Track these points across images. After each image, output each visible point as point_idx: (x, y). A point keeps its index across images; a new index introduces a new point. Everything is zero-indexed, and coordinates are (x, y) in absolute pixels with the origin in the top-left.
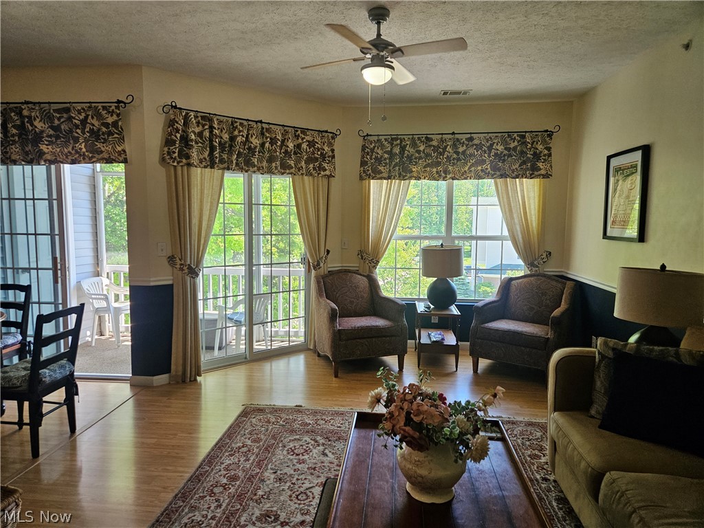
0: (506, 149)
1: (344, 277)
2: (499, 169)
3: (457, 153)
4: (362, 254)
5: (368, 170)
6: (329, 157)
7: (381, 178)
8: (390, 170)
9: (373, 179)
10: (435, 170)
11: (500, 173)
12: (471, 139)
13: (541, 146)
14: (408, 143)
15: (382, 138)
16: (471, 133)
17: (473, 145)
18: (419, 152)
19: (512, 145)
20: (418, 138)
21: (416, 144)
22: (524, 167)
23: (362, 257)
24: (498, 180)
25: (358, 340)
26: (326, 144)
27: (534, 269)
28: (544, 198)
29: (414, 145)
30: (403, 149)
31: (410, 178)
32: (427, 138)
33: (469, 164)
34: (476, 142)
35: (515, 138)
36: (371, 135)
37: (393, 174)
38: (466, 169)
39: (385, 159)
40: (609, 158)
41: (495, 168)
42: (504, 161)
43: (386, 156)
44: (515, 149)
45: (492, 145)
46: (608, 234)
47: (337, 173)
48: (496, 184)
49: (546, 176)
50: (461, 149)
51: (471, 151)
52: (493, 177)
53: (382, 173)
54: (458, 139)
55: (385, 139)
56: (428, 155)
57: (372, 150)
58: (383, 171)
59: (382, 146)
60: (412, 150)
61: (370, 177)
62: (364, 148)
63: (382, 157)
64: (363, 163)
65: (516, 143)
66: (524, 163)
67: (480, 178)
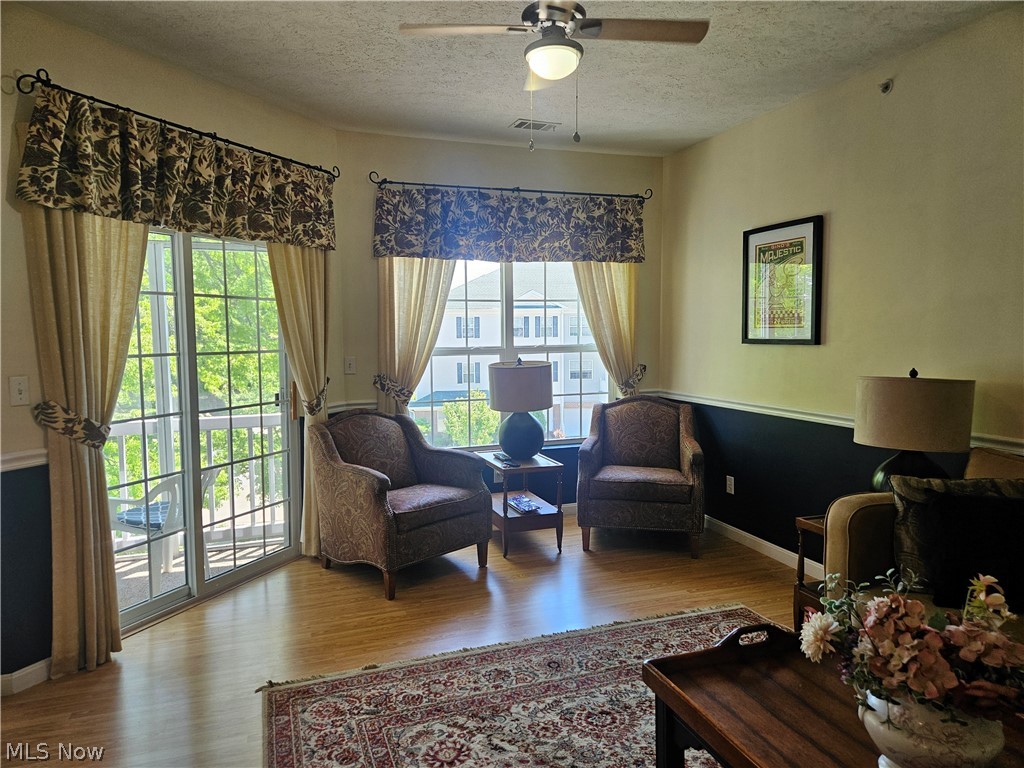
0: (588, 218)
1: (362, 421)
2: (581, 248)
3: (524, 220)
4: (381, 382)
5: (389, 241)
6: (325, 213)
7: (412, 255)
8: (426, 243)
9: (398, 255)
10: (493, 244)
11: (581, 253)
12: (543, 201)
13: (632, 217)
14: (453, 199)
15: (414, 189)
16: (541, 192)
17: (546, 210)
18: (470, 215)
19: (597, 213)
20: (468, 192)
21: (465, 202)
22: (612, 245)
23: (383, 387)
24: (579, 263)
25: (426, 528)
26: (321, 191)
27: (629, 390)
28: (637, 292)
29: (461, 203)
30: (446, 208)
31: (457, 256)
32: (480, 194)
33: (540, 238)
34: (551, 205)
35: (600, 203)
36: (391, 182)
37: (432, 249)
38: (536, 245)
39: (418, 224)
40: (747, 235)
41: (577, 246)
42: (587, 235)
43: (420, 218)
44: (600, 218)
45: (571, 211)
46: (750, 336)
47: (338, 243)
48: (576, 269)
49: (639, 259)
50: (530, 215)
51: (543, 218)
52: (574, 258)
53: (413, 246)
54: (525, 200)
55: (418, 190)
56: (482, 221)
57: (396, 207)
58: (415, 242)
59: (412, 202)
60: (458, 211)
61: (392, 252)
62: (379, 203)
63: (411, 219)
64: (379, 228)
65: (602, 211)
66: (611, 240)
67: (558, 259)
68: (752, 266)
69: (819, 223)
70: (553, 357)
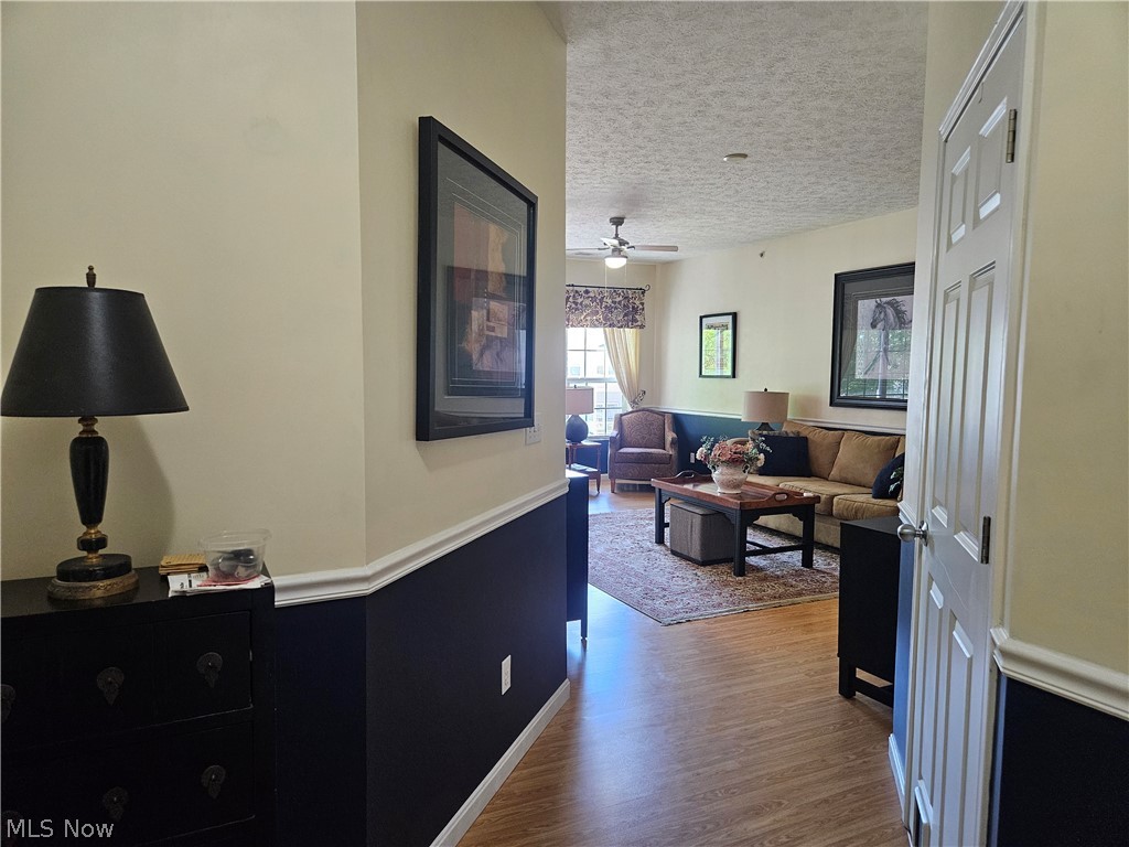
0: (613, 302)
2: (608, 320)
3: (576, 304)
11: (609, 323)
12: (587, 292)
13: (638, 302)
16: (586, 287)
17: (588, 297)
19: (618, 299)
22: (626, 318)
24: (607, 329)
27: (635, 406)
33: (585, 314)
34: (592, 295)
35: (620, 294)
38: (583, 318)
40: (701, 318)
41: (606, 319)
42: (612, 312)
44: (620, 303)
45: (603, 298)
46: (703, 374)
48: (605, 332)
49: (642, 327)
50: (579, 301)
51: (587, 302)
52: (604, 326)
54: (577, 292)
65: (621, 298)
66: (626, 315)
67: (595, 326)
68: (704, 331)
69: (735, 315)
70: (590, 385)
